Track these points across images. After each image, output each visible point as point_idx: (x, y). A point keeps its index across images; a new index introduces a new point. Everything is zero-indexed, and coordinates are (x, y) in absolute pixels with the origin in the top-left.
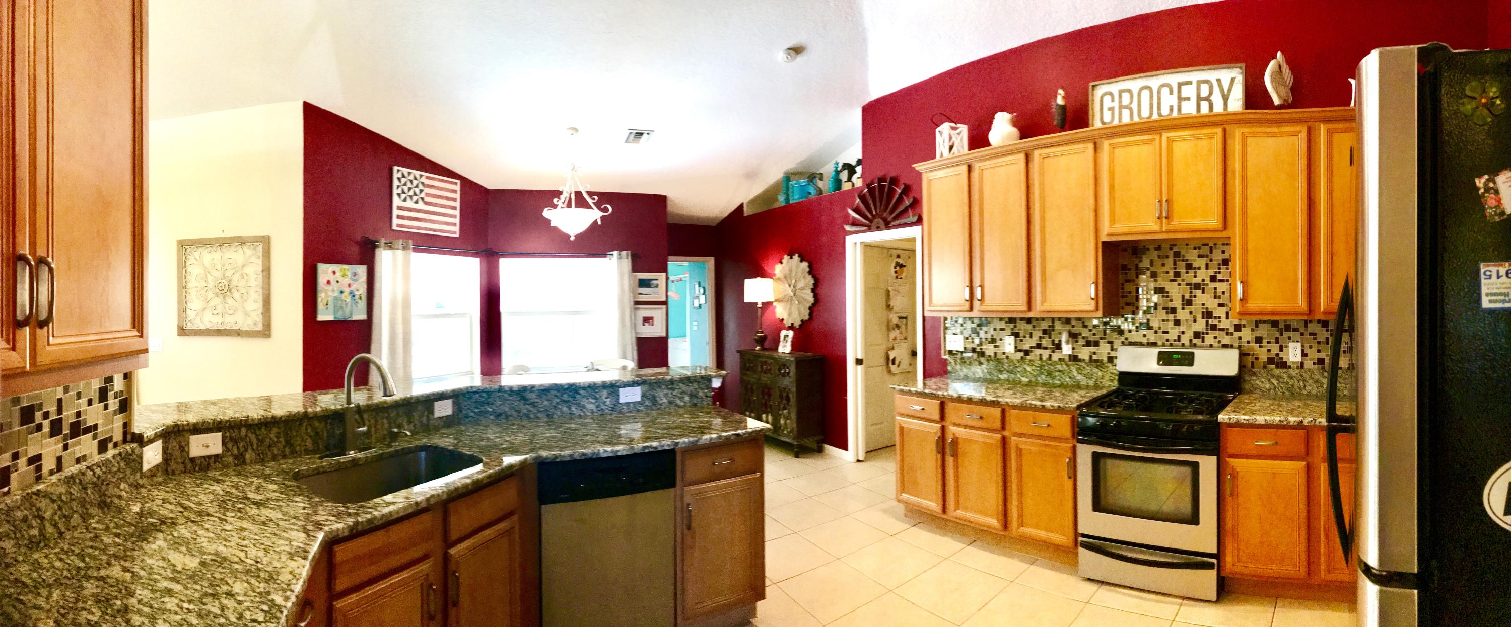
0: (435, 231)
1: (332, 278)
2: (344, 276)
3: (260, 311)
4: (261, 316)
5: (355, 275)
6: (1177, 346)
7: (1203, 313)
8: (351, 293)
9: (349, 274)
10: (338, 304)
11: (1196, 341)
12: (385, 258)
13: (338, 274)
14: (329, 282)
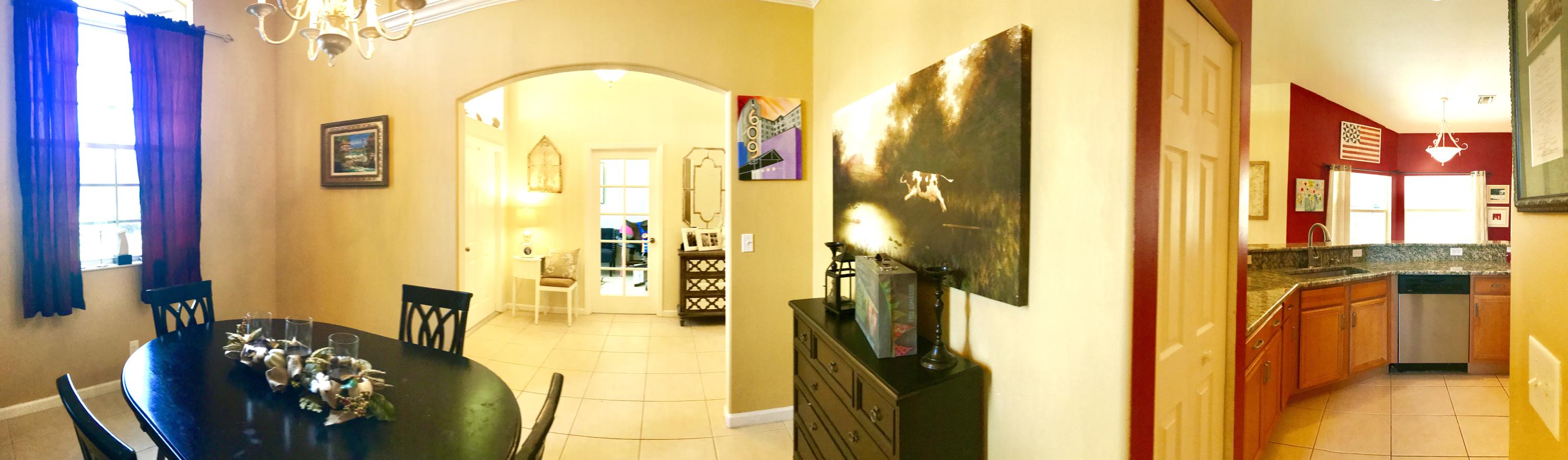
0: (1366, 159)
1: (1304, 187)
2: (1311, 186)
3: (1263, 205)
4: (1263, 208)
5: (1317, 185)
8: (1315, 196)
9: (1314, 185)
10: (1307, 203)
12: (1335, 175)
13: (1308, 185)
14: (1302, 189)
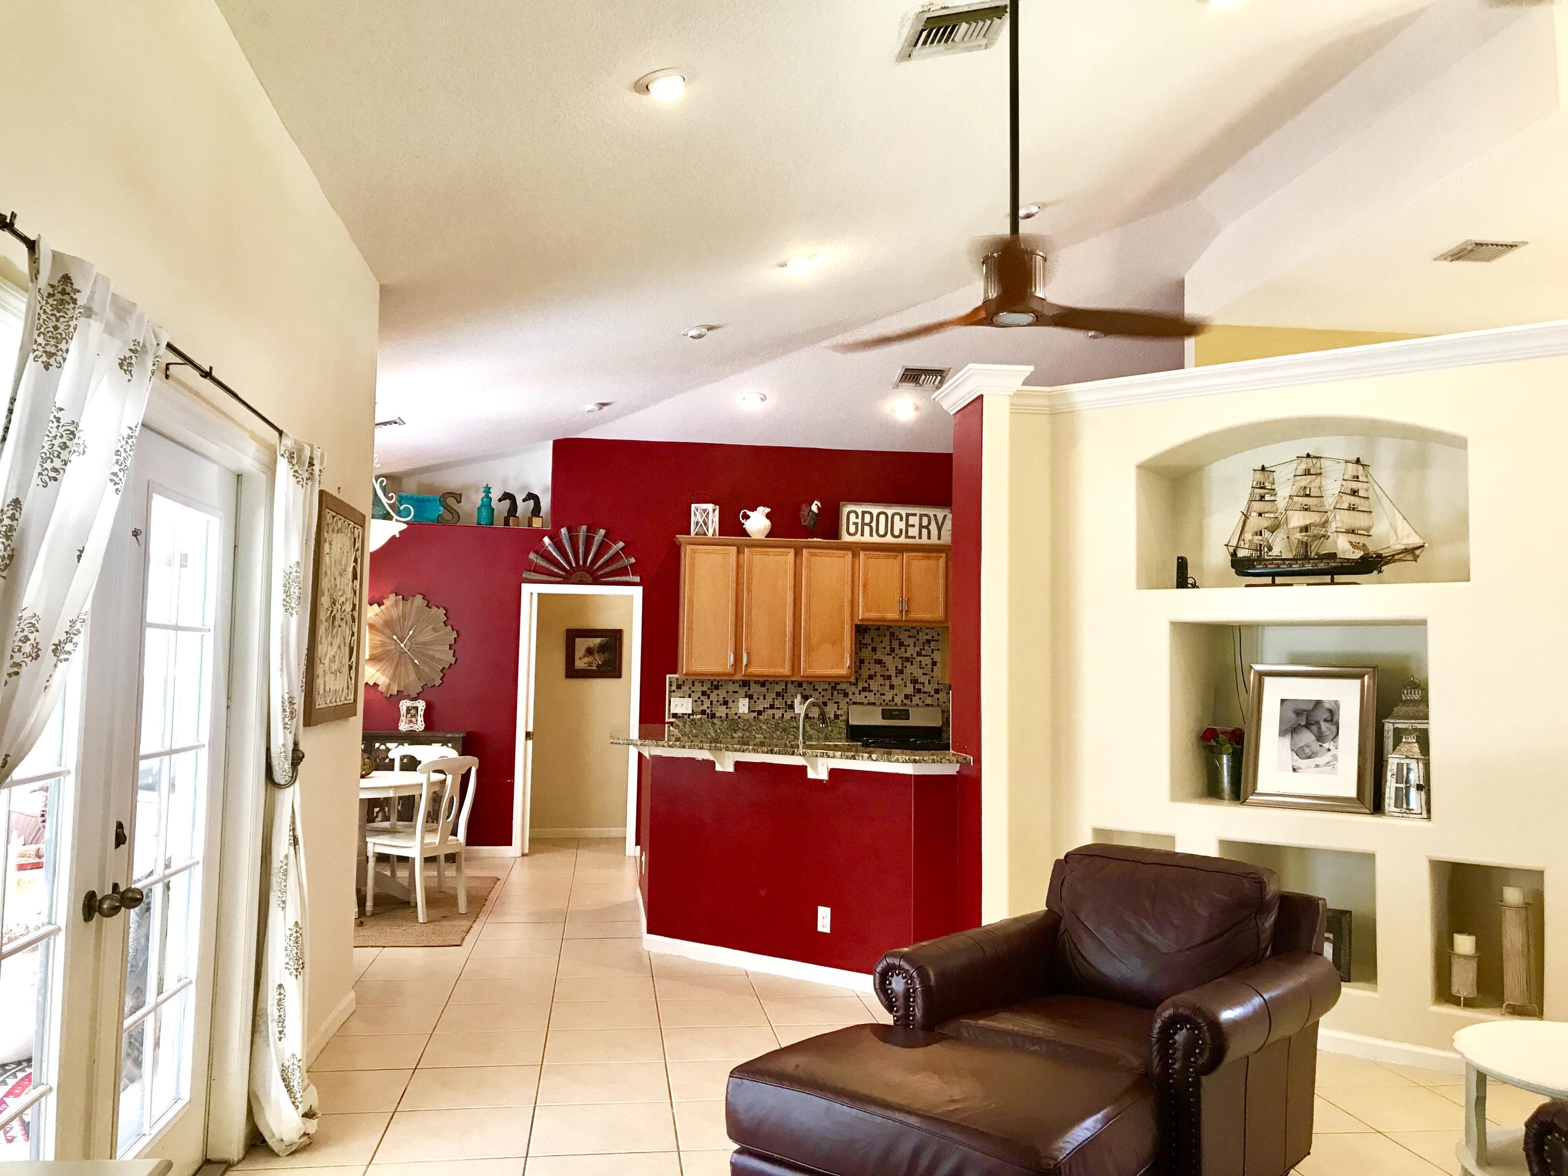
6: (893, 706)
7: (911, 680)
11: (905, 701)
